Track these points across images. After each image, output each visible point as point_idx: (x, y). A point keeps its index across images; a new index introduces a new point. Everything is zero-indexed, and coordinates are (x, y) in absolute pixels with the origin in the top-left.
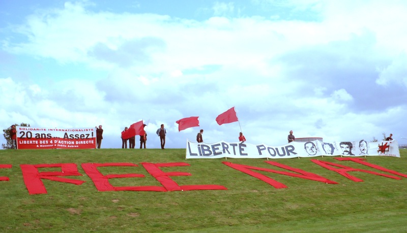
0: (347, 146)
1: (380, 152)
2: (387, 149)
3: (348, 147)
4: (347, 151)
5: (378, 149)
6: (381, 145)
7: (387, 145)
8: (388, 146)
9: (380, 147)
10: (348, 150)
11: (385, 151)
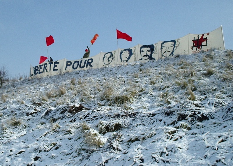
0: (149, 49)
1: (195, 48)
2: (204, 43)
3: (148, 51)
4: (147, 56)
5: (192, 44)
6: (196, 38)
7: (204, 37)
8: (206, 39)
9: (194, 41)
10: (149, 53)
11: (202, 45)
